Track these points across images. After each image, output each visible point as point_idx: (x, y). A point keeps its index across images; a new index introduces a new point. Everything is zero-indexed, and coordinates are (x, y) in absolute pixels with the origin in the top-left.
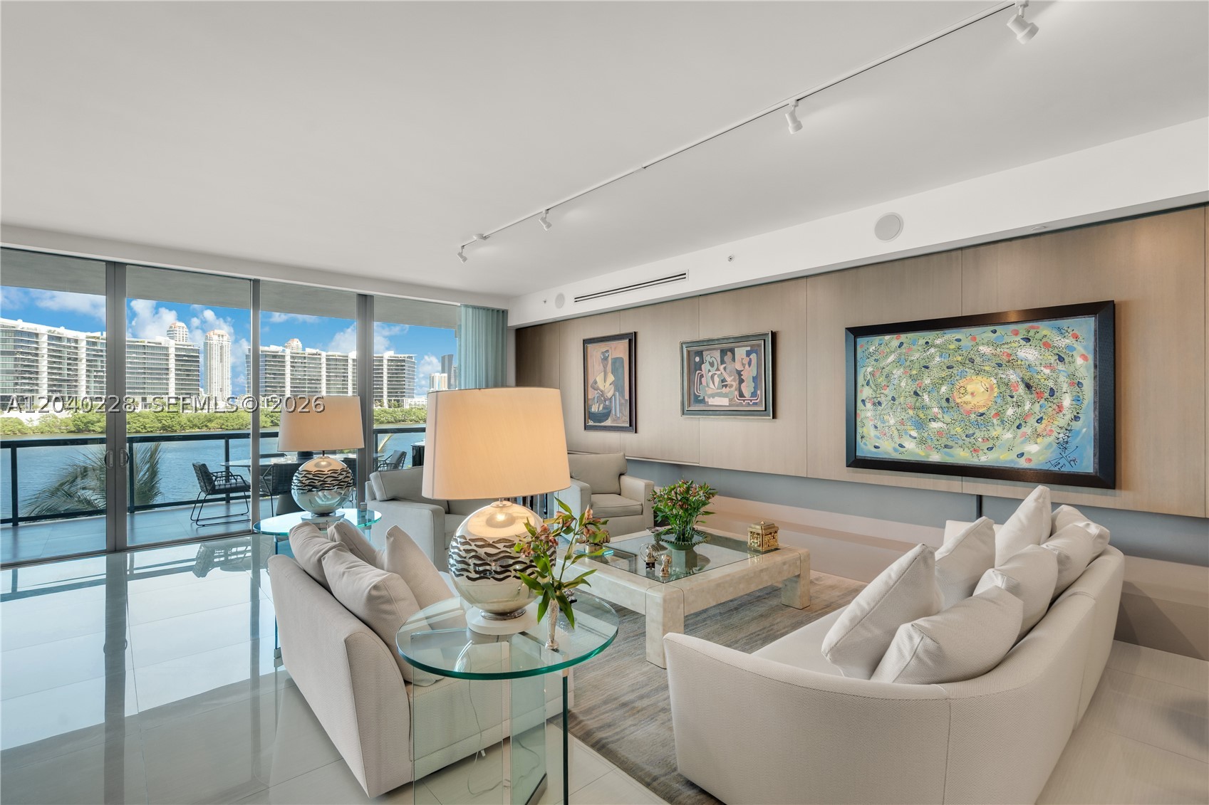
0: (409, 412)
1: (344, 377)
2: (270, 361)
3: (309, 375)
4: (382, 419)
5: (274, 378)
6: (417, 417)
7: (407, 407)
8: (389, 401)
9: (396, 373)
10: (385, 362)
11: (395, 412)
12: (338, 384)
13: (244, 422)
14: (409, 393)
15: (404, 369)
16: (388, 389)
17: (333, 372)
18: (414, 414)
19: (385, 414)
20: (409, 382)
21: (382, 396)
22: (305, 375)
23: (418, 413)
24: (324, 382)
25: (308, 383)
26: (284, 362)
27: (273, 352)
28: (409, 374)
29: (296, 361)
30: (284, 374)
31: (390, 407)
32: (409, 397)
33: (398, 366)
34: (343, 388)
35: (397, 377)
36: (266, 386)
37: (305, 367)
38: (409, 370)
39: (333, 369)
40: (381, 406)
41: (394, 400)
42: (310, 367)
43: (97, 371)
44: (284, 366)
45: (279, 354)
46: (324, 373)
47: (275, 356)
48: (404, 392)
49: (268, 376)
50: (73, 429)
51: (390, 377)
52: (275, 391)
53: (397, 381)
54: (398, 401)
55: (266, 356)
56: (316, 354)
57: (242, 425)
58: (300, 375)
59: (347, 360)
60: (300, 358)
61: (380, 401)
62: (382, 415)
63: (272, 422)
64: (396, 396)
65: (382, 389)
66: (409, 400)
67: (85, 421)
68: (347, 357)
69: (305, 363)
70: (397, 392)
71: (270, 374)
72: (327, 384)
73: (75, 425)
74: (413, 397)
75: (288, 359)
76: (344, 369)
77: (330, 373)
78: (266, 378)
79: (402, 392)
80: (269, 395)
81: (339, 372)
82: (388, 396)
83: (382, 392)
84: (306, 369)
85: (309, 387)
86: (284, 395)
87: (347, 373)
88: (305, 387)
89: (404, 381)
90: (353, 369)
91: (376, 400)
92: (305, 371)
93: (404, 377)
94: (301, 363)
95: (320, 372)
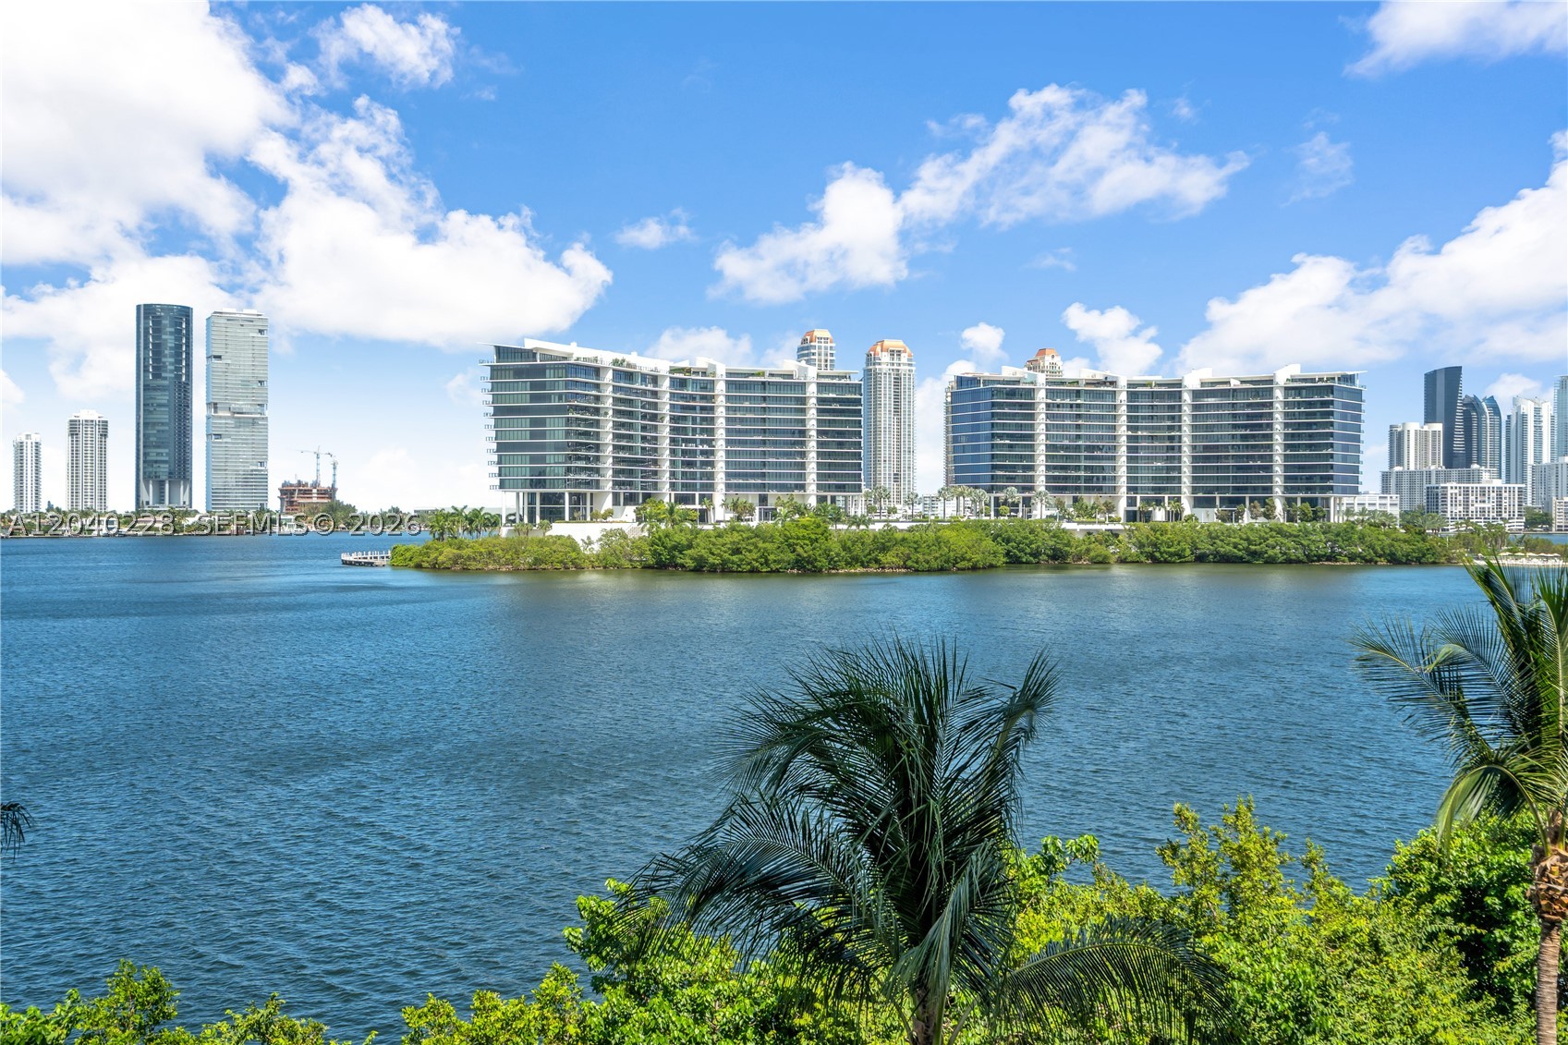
0: (1346, 533)
1: (1171, 438)
2: (1001, 405)
3: (1088, 438)
4: (1271, 552)
5: (1011, 447)
6: (1371, 547)
7: (1336, 519)
8: (1289, 502)
9: (1309, 425)
10: (1279, 394)
11: (1307, 533)
12: (1156, 459)
13: (952, 554)
14: (1345, 480)
15: (1331, 413)
16: (1287, 468)
17: (1146, 428)
18: (1362, 538)
19: (1280, 539)
20: (1345, 448)
21: (1270, 490)
22: (1078, 437)
23: (1372, 536)
24: (1123, 451)
25: (1087, 458)
26: (1031, 406)
27: (1008, 382)
28: (1344, 427)
29: (1058, 401)
30: (1031, 437)
31: (1291, 519)
32: (1345, 491)
33: (1310, 404)
34: (1169, 469)
35: (1311, 436)
36: (994, 467)
37: (1079, 416)
38: (1344, 416)
39: (1144, 418)
40: (1267, 516)
41: (1303, 500)
42: (1089, 417)
43: (687, 441)
44: (1032, 417)
45: (1021, 386)
46: (1123, 431)
47: (1012, 393)
48: (1331, 478)
49: (999, 441)
50: (651, 561)
51: (1293, 436)
52: (1013, 479)
53: (1310, 447)
54: (1313, 502)
55: (994, 393)
56: (1105, 383)
57: (947, 561)
58: (1069, 437)
59: (1178, 396)
60: (1068, 393)
61: (1263, 502)
62: (1271, 541)
63: (1008, 554)
64: (1308, 489)
65: (1269, 469)
66: (1345, 499)
67: (669, 545)
68: (1179, 385)
69: (1078, 406)
70: (1309, 479)
71: (1001, 436)
72: (1130, 459)
73: (655, 553)
74: (1355, 491)
75: (1041, 396)
76: (1173, 418)
77: (1137, 429)
78: (993, 446)
79: (1323, 479)
80: (1001, 489)
81: (1159, 428)
82: (1287, 489)
83: (1270, 479)
84: (1080, 422)
85: (1086, 468)
86: (1031, 489)
87: (1180, 428)
88: (1077, 468)
89: (1331, 445)
90: (1195, 418)
91: (1252, 500)
92: (1078, 427)
93: (1332, 435)
94: (1071, 406)
95: (1114, 428)
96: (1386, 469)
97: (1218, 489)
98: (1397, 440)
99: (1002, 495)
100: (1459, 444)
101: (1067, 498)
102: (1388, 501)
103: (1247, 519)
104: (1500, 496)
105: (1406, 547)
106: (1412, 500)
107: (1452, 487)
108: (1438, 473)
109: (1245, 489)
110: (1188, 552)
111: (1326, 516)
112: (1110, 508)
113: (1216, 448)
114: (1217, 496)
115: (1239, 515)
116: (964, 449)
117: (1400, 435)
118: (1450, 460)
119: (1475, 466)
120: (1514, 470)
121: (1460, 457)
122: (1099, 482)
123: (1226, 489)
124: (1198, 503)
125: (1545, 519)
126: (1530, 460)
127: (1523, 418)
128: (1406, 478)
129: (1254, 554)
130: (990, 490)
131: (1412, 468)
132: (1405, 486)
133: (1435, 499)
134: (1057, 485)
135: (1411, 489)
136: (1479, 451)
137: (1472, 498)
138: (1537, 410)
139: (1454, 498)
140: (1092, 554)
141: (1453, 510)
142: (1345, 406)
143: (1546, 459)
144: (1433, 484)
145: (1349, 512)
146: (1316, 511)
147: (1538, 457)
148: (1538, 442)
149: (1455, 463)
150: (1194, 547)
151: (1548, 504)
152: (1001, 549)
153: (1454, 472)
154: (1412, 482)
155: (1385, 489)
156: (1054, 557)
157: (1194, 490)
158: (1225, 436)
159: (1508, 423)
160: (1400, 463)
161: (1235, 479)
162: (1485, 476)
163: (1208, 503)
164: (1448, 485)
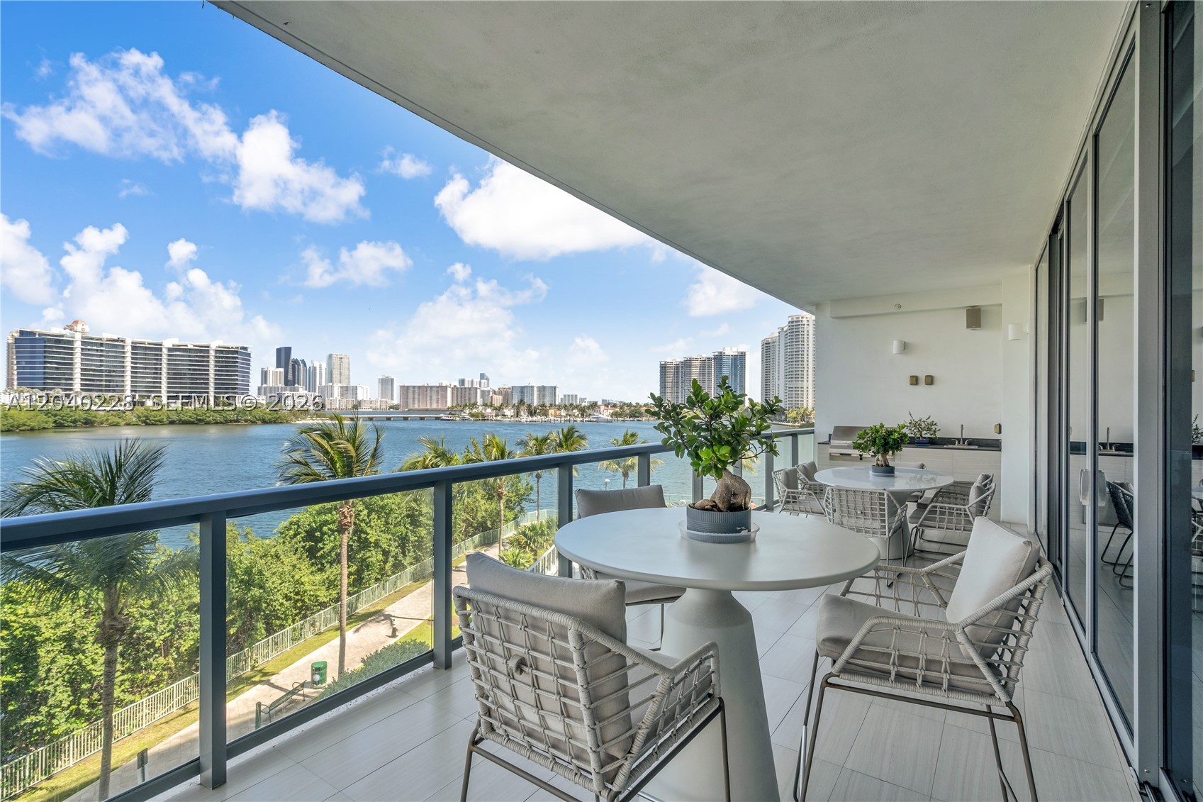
0: (243, 411)
1: (156, 369)
2: (49, 347)
3: (108, 366)
4: (207, 419)
5: (57, 368)
6: (254, 416)
9: (226, 367)
10: (212, 352)
11: (225, 411)
12: (147, 378)
14: (243, 389)
15: (237, 362)
16: (216, 383)
17: (142, 363)
18: (250, 413)
19: (212, 413)
20: (243, 377)
21: (208, 393)
22: (101, 366)
23: (255, 412)
24: (128, 374)
25: (106, 376)
26: (72, 349)
27: (57, 336)
28: (243, 368)
29: (89, 347)
30: (71, 364)
32: (243, 394)
33: (227, 358)
34: (154, 382)
35: (228, 371)
36: (45, 378)
37: (102, 356)
38: (243, 363)
39: (141, 359)
42: (108, 356)
44: (72, 354)
45: (65, 339)
46: (128, 363)
47: (58, 341)
48: (236, 388)
49: (49, 365)
51: (218, 371)
52: (58, 384)
53: (227, 375)
55: (45, 340)
56: (117, 341)
58: (94, 365)
60: (95, 344)
62: (208, 415)
65: (207, 384)
68: (161, 345)
69: (102, 350)
70: (227, 389)
71: (51, 363)
72: (132, 377)
74: (247, 394)
75: (78, 344)
76: (157, 360)
77: (136, 363)
78: (45, 368)
79: (233, 389)
80: (51, 389)
81: (149, 364)
82: (216, 393)
83: (208, 388)
84: (102, 358)
85: (106, 381)
86: (71, 390)
87: (161, 364)
88: (101, 380)
89: (237, 375)
90: (169, 360)
92: (101, 361)
93: (237, 371)
94: (97, 350)
95: (123, 362)
96: (260, 385)
97: (181, 392)
98: (264, 375)
99: (51, 392)
100: (290, 377)
102: (261, 398)
105: (270, 416)
108: (282, 388)
109: (195, 392)
110: (165, 420)
113: (180, 374)
116: (24, 368)
117: (266, 372)
118: (287, 382)
119: (296, 385)
120: (311, 387)
121: (290, 382)
122: (113, 385)
123: (186, 392)
126: (318, 384)
127: (315, 368)
128: (268, 389)
129: (200, 420)
130: (43, 390)
131: (271, 386)
132: (268, 392)
134: (86, 387)
135: (270, 393)
136: (298, 379)
138: (320, 365)
140: (110, 421)
142: (243, 359)
143: (323, 384)
144: (280, 392)
147: (320, 383)
148: (321, 377)
149: (289, 384)
150: (168, 417)
152: (51, 420)
153: (288, 387)
154: (270, 390)
155: (259, 394)
156: (86, 423)
157: (168, 392)
158: (184, 368)
159: (309, 370)
160: (266, 383)
161: (190, 388)
162: (301, 389)
164: (287, 392)
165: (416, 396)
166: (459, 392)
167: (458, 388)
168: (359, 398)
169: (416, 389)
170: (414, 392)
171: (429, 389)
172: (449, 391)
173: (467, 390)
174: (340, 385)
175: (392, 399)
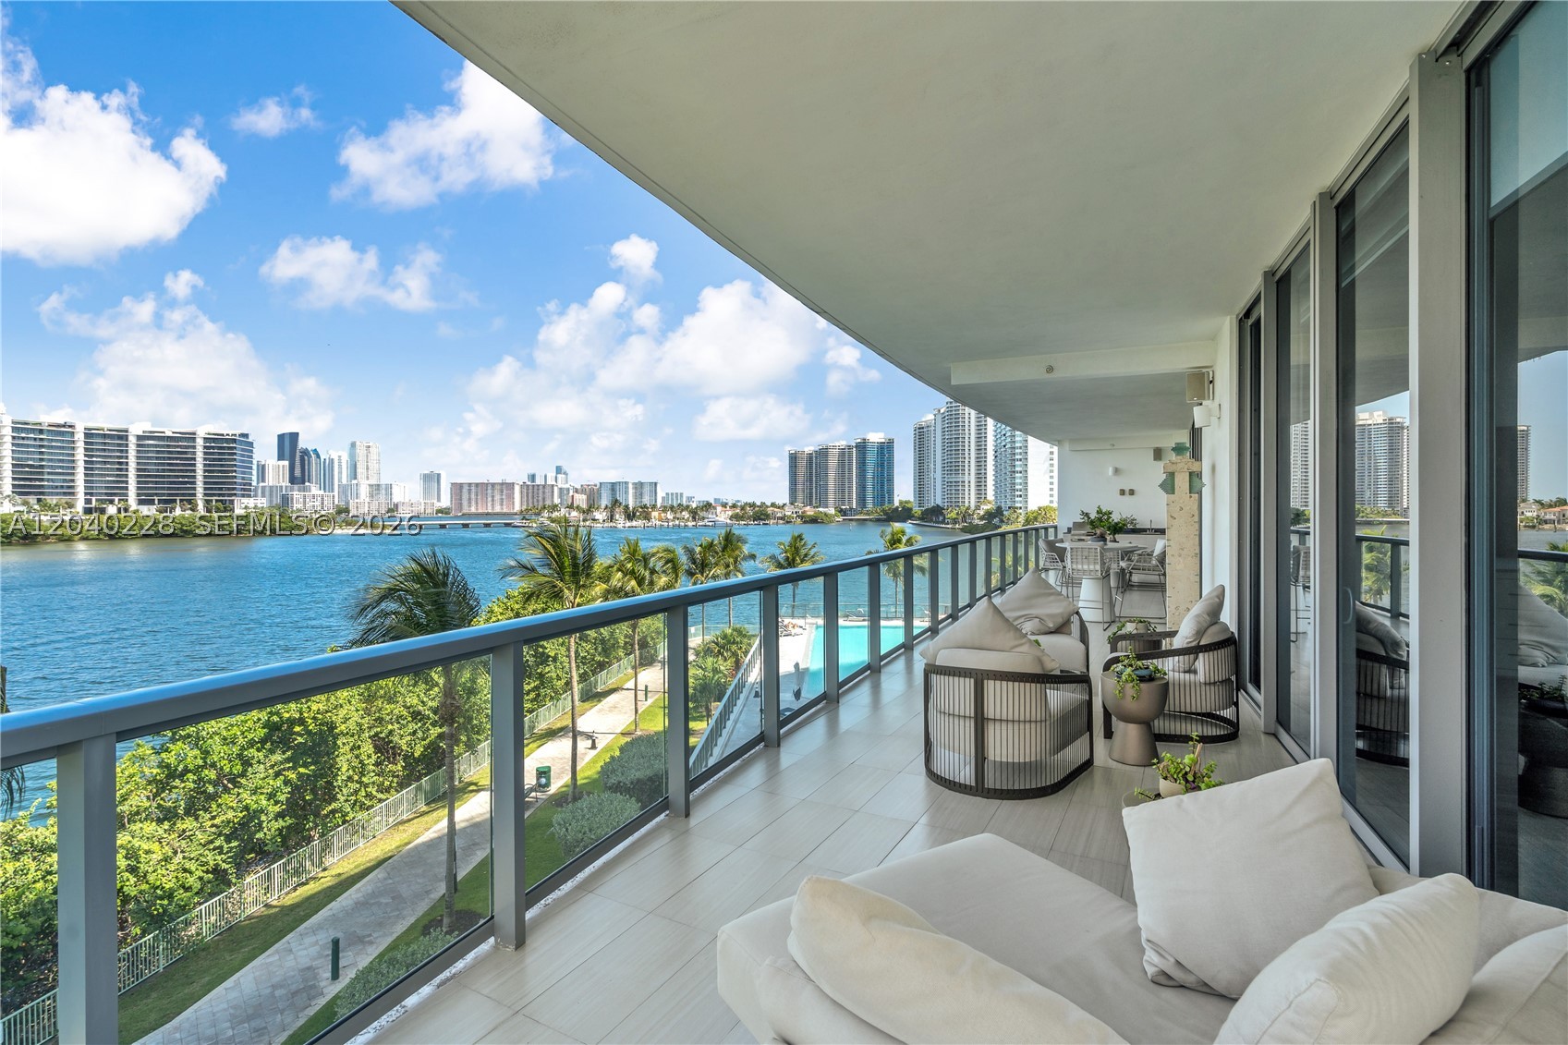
1: (120, 463)
3: (53, 460)
7: (239, 511)
8: (208, 502)
9: (220, 460)
10: (200, 441)
12: (107, 475)
14: (242, 490)
15: (234, 453)
16: (205, 483)
17: (99, 456)
20: (244, 473)
21: (194, 495)
22: (42, 460)
24: (81, 470)
25: (49, 473)
28: (242, 461)
29: (23, 435)
31: (209, 511)
32: (243, 496)
33: (220, 448)
34: (118, 482)
35: (222, 466)
37: (42, 446)
38: (242, 455)
39: (98, 450)
40: (192, 510)
41: (217, 501)
42: (52, 447)
46: (80, 455)
48: (235, 489)
51: (209, 465)
53: (221, 471)
54: (223, 502)
56: (64, 426)
58: (34, 459)
59: (125, 437)
60: (33, 431)
61: (190, 502)
64: (220, 495)
65: (193, 483)
66: (245, 500)
68: (126, 431)
69: (42, 439)
70: (221, 489)
72: (86, 475)
74: (249, 496)
75: (6, 431)
76: (121, 451)
77: (92, 456)
79: (229, 489)
81: (110, 457)
82: (205, 495)
83: (194, 489)
84: (43, 450)
85: (48, 480)
87: (127, 457)
89: (235, 471)
90: (138, 451)
91: (181, 501)
92: (42, 453)
93: (235, 465)
94: (35, 439)
95: (73, 455)
97: (156, 494)
98: (262, 469)
100: (298, 472)
101: (32, 500)
102: (262, 501)
103: (178, 512)
104: (323, 499)
106: (271, 501)
107: (296, 495)
108: (287, 487)
109: (177, 495)
111: (233, 510)
112: (71, 506)
114: (156, 498)
115: (173, 509)
117: (264, 466)
118: (293, 480)
119: (307, 484)
120: (327, 484)
121: (299, 478)
122: (60, 489)
123: (163, 495)
124: (141, 502)
125: (347, 511)
126: (336, 481)
127: (332, 461)
128: (267, 489)
131: (271, 484)
132: (267, 493)
133: (286, 500)
134: (20, 489)
135: (271, 495)
136: (309, 476)
137: (308, 500)
138: (340, 457)
139: (298, 502)
141: (296, 506)
142: (243, 450)
143: (344, 481)
144: (284, 493)
145: (246, 507)
146: (227, 507)
147: (340, 480)
148: (340, 473)
149: (295, 481)
151: (348, 503)
153: (296, 487)
154: (271, 491)
156: (25, 538)
157: (138, 495)
159: (324, 463)
160: (263, 481)
161: (169, 489)
162: (313, 489)
163: (151, 502)
164: (295, 493)
165: (473, 496)
166: (530, 491)
167: (528, 486)
168: (395, 500)
169: (473, 488)
170: (470, 491)
171: (490, 487)
172: (517, 489)
173: (541, 487)
174: (368, 482)
175: (439, 500)
